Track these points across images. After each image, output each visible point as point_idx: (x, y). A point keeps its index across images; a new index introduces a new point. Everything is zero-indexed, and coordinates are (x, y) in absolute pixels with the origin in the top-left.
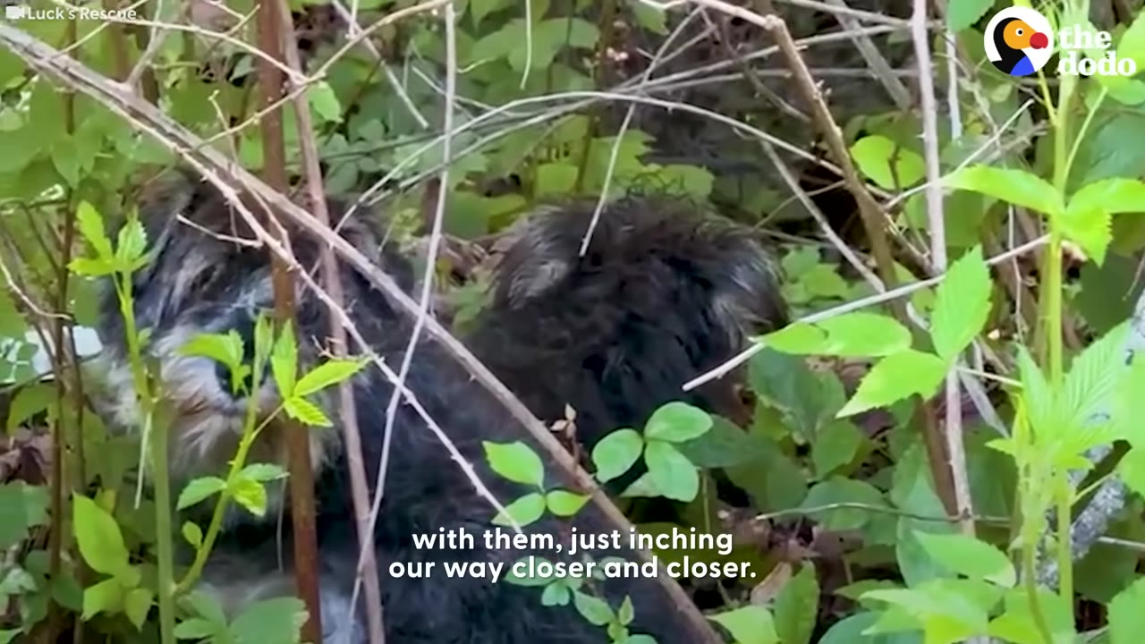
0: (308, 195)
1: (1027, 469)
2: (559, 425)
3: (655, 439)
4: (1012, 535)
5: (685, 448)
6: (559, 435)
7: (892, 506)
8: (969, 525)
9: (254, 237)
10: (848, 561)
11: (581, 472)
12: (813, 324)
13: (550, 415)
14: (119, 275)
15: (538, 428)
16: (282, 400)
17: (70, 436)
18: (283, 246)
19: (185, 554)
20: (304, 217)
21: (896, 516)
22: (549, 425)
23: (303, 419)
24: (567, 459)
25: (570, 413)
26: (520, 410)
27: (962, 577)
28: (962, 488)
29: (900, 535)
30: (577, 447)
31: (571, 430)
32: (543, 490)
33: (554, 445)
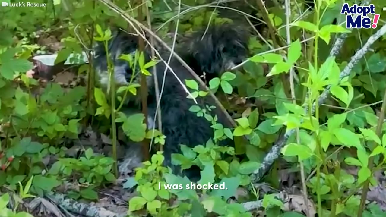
0: (147, 24)
1: (310, 89)
2: (202, 76)
3: (223, 80)
4: (302, 103)
5: (229, 82)
6: (202, 79)
7: (274, 95)
8: (294, 101)
9: (137, 33)
10: (264, 108)
11: (206, 87)
12: (261, 55)
13: (200, 74)
14: (105, 41)
15: (197, 77)
16: (140, 69)
17: (92, 75)
18: (143, 36)
19: (118, 104)
20: (147, 29)
21: (276, 98)
22: (199, 76)
23: (145, 74)
24: (203, 84)
25: (204, 74)
26: (193, 73)
27: (291, 112)
28: (293, 93)
29: (277, 102)
30: (206, 81)
31: (205, 78)
32: (198, 90)
33: (200, 80)
